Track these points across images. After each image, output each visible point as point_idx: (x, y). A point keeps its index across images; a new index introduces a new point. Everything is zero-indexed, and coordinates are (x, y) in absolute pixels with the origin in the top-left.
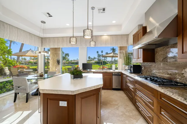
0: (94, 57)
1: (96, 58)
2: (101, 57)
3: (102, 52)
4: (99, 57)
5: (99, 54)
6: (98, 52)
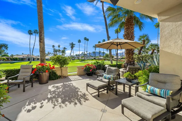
0: (49, 52)
1: (50, 53)
2: (58, 52)
3: (59, 47)
4: (55, 52)
5: (55, 49)
6: (53, 46)
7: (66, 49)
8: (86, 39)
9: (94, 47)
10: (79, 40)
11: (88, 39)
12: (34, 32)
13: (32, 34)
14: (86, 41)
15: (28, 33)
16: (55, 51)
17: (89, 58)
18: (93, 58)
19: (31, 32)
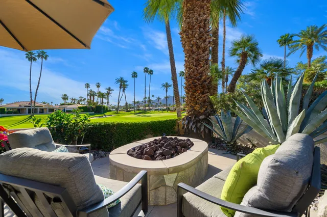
0: (81, 97)
2: (95, 97)
3: (98, 86)
4: (90, 97)
5: (91, 91)
6: (87, 86)
7: (112, 90)
8: (146, 70)
9: (164, 86)
10: (135, 73)
11: (151, 71)
12: (39, 56)
13: (35, 59)
14: (147, 74)
15: (27, 57)
16: (92, 94)
17: (157, 108)
18: (165, 108)
19: (33, 56)
